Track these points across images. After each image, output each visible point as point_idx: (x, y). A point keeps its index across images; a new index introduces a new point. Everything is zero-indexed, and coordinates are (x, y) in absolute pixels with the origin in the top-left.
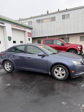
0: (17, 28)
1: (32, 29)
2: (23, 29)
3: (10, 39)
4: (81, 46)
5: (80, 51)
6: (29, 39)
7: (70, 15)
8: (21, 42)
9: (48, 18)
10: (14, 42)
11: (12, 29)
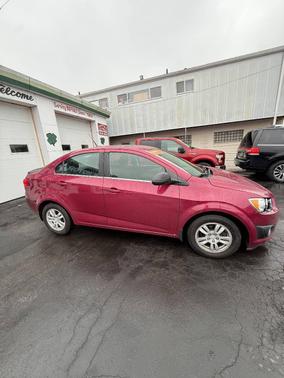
0: (71, 113)
1: (108, 117)
2: (86, 116)
3: (52, 139)
4: (223, 154)
5: (220, 164)
6: (103, 141)
7: (195, 83)
8: (83, 147)
9: (144, 91)
10: (66, 148)
11: (58, 114)
